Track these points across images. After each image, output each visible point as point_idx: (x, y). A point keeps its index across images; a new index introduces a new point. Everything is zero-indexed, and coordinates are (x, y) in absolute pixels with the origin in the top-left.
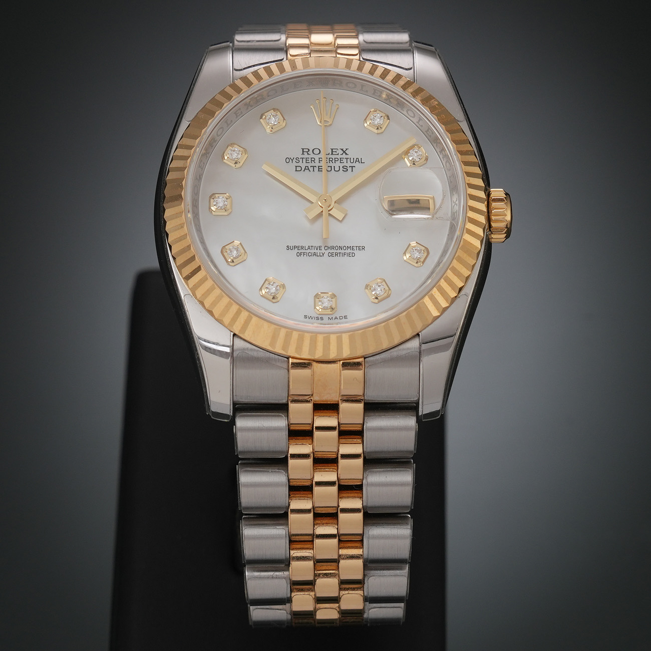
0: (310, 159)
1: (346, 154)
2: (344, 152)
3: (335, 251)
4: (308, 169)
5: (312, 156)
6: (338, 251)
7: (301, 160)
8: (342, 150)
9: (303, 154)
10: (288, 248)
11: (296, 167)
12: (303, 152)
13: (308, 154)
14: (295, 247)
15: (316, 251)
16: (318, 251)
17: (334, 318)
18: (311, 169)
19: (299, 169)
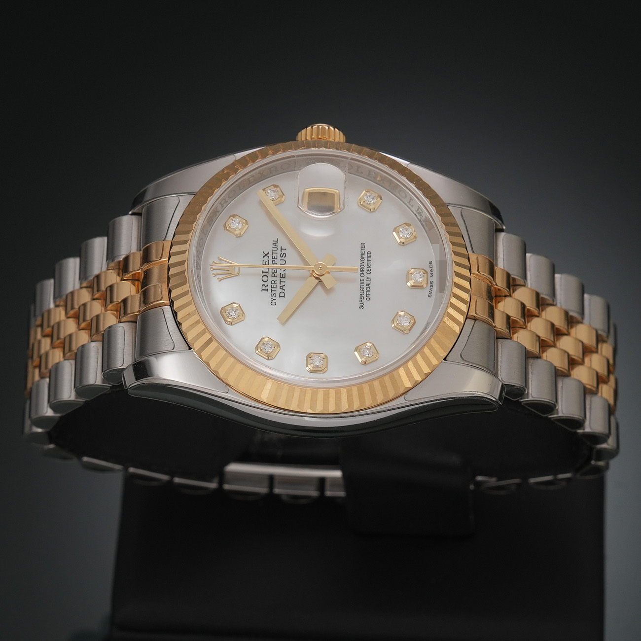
0: (273, 285)
1: (268, 253)
2: (266, 255)
3: (365, 268)
4: (283, 286)
5: (269, 282)
6: (366, 265)
7: (273, 292)
8: (264, 257)
9: (267, 290)
10: (361, 307)
11: (280, 296)
12: (265, 290)
13: (267, 286)
14: (361, 301)
15: (365, 284)
16: (365, 282)
17: (431, 273)
18: (282, 284)
19: (282, 295)
